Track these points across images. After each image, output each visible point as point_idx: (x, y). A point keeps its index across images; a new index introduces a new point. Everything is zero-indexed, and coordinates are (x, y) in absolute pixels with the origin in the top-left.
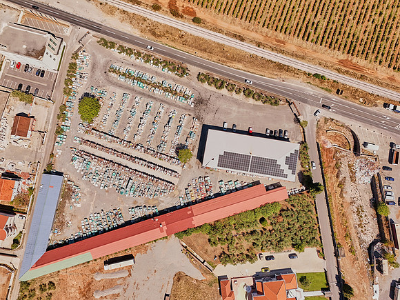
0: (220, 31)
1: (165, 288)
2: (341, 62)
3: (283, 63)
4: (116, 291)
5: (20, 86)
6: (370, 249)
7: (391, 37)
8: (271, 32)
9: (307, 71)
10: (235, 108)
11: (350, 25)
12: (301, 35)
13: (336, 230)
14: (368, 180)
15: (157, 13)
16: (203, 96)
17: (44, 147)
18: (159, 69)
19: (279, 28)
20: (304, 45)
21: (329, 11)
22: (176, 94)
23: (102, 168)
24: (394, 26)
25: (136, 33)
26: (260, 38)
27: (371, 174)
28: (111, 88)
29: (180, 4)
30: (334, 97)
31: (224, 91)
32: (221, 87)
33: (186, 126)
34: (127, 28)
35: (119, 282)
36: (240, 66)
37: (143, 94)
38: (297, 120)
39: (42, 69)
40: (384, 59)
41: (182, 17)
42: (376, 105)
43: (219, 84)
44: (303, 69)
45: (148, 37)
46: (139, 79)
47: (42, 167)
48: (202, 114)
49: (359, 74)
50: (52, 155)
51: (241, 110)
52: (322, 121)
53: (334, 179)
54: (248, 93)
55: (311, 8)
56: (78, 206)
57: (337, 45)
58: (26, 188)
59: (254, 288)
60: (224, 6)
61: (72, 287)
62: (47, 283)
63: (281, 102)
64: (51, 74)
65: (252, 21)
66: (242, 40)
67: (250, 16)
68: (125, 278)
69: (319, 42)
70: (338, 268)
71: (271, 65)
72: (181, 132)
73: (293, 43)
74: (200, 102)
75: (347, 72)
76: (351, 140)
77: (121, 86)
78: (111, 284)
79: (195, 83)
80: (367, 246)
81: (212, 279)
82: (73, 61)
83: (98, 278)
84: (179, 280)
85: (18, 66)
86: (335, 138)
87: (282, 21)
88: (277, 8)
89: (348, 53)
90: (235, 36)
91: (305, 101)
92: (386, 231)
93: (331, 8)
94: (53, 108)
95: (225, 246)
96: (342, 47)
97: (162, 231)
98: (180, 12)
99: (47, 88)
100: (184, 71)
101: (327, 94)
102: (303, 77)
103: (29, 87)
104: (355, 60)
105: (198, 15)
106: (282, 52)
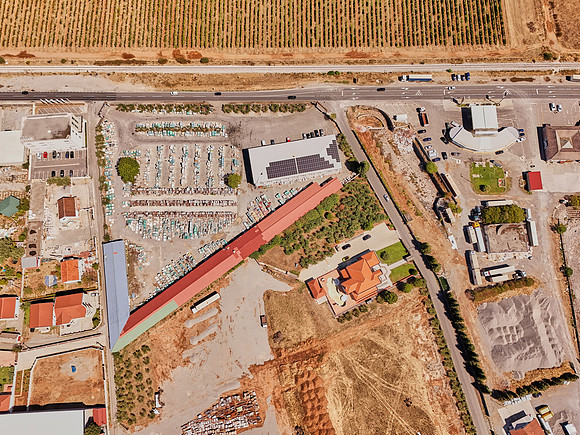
0: (229, 63)
1: (258, 311)
2: (348, 55)
3: (297, 72)
4: (212, 331)
5: (53, 173)
6: (434, 207)
7: (383, 20)
8: (276, 50)
9: (321, 72)
10: (267, 125)
11: (344, 22)
12: (304, 44)
13: (396, 200)
14: (410, 148)
15: (165, 66)
16: (234, 124)
17: (95, 222)
18: (183, 114)
19: (282, 43)
20: (310, 51)
21: (322, 16)
22: (207, 130)
23: (158, 221)
24: (383, 10)
25: (151, 89)
26: (269, 58)
27: (410, 141)
28: (144, 146)
29: (184, 51)
30: (353, 86)
31: (252, 114)
32: (247, 111)
33: (226, 156)
34: (141, 88)
35: (211, 322)
36: (258, 87)
37: (175, 141)
38: (327, 117)
39: (70, 151)
40: (384, 41)
41: (189, 62)
42: (392, 81)
43: (244, 109)
44: (317, 72)
45: (164, 90)
46: (167, 128)
47: (99, 240)
48: (239, 141)
49: (367, 60)
50: (105, 226)
51: (273, 125)
52: (350, 110)
53: (379, 157)
54: (274, 109)
55: (304, 18)
56: (147, 264)
57: (340, 42)
58: (89, 266)
59: (341, 279)
60: (225, 40)
61: (167, 343)
62: (140, 348)
63: (307, 107)
64: (81, 152)
65: (256, 45)
66: (253, 64)
67: (252, 41)
68: (216, 316)
69: (322, 44)
70: (411, 233)
71: (287, 77)
72: (224, 163)
73: (300, 52)
74: (232, 131)
75: (356, 62)
76: (382, 119)
77: (152, 141)
78: (204, 326)
79: (222, 115)
80: (431, 206)
81: (300, 286)
82: (98, 133)
83: (190, 324)
84: (268, 297)
85: (45, 155)
86: (367, 121)
87: (283, 38)
88: (274, 28)
89: (351, 45)
90: (244, 63)
91: (329, 99)
92: (442, 186)
93: (322, 13)
94: (93, 184)
95: (301, 251)
96: (344, 42)
97: (237, 257)
98: (186, 58)
99: (81, 166)
100: (208, 108)
101: (346, 86)
102: (319, 78)
103: (62, 172)
104: (359, 50)
105: (204, 56)
106: (293, 63)
